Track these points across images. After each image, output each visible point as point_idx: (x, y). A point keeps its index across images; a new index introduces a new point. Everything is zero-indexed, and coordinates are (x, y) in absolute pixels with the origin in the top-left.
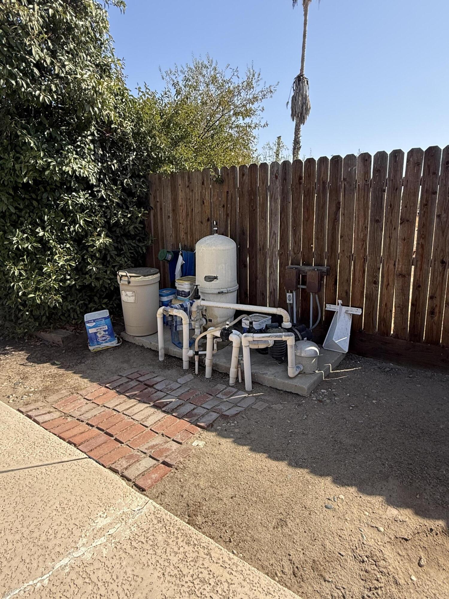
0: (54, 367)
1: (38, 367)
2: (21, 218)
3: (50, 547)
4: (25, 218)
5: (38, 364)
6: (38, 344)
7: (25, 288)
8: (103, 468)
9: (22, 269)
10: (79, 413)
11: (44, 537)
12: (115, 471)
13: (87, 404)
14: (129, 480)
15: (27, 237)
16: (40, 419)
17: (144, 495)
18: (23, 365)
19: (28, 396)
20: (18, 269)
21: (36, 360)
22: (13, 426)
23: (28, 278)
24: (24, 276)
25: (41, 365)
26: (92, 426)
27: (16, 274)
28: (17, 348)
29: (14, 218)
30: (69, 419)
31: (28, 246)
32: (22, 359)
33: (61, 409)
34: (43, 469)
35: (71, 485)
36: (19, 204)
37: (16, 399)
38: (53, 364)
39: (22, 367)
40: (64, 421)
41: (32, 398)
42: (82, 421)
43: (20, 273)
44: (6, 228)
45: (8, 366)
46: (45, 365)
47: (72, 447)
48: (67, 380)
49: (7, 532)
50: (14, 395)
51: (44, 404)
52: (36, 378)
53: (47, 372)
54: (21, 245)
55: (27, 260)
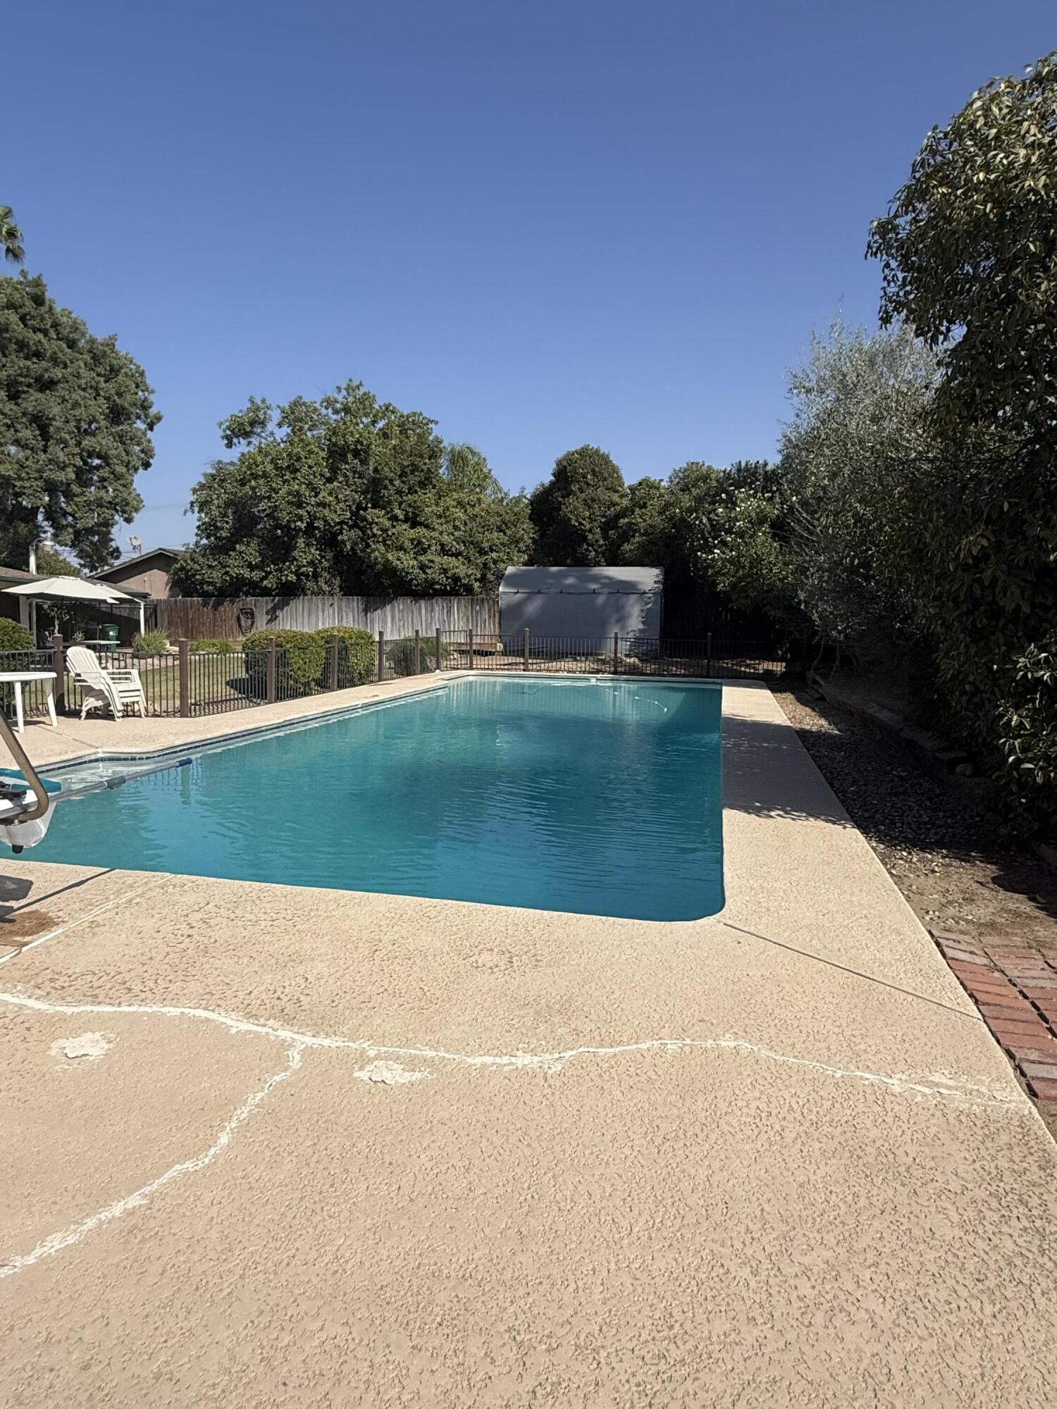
0: (1031, 903)
1: (1002, 894)
2: (1044, 624)
3: (863, 1058)
4: (1051, 624)
5: (1005, 890)
6: (1029, 863)
7: (1023, 750)
8: (996, 1044)
9: (1027, 717)
10: (1016, 973)
11: (863, 1046)
12: (1011, 1056)
13: (1043, 969)
14: (1023, 1074)
15: (1046, 658)
16: (949, 952)
17: (1033, 1101)
18: (981, 883)
19: (957, 923)
20: (1019, 716)
21: (1006, 884)
22: (907, 942)
23: (1034, 735)
24: (1027, 730)
25: (1010, 894)
26: (1026, 997)
27: (1013, 723)
28: (987, 859)
29: (1033, 622)
30: (996, 974)
31: (1043, 675)
32: (984, 876)
33: (993, 958)
34: (910, 998)
35: (931, 1029)
36: (1046, 598)
37: (935, 918)
38: (1031, 899)
39: (975, 886)
40: (986, 972)
41: (960, 927)
42: (1015, 985)
43: (1021, 723)
44: (1015, 640)
45: (955, 877)
46: (1016, 896)
47: (970, 1002)
48: (1037, 928)
49: (830, 1021)
50: (937, 913)
51: (973, 941)
52: (987, 906)
53: (1011, 906)
54: (1032, 672)
55: (1040, 702)
